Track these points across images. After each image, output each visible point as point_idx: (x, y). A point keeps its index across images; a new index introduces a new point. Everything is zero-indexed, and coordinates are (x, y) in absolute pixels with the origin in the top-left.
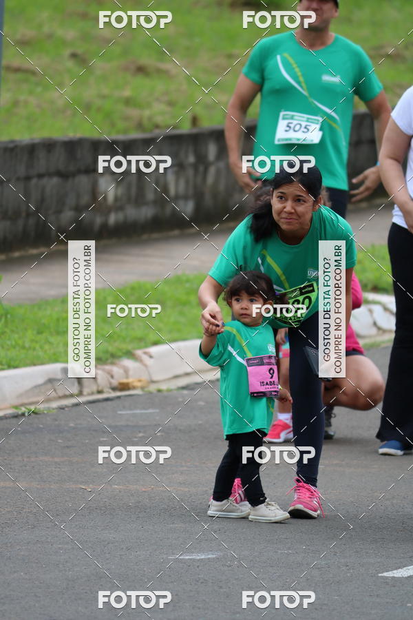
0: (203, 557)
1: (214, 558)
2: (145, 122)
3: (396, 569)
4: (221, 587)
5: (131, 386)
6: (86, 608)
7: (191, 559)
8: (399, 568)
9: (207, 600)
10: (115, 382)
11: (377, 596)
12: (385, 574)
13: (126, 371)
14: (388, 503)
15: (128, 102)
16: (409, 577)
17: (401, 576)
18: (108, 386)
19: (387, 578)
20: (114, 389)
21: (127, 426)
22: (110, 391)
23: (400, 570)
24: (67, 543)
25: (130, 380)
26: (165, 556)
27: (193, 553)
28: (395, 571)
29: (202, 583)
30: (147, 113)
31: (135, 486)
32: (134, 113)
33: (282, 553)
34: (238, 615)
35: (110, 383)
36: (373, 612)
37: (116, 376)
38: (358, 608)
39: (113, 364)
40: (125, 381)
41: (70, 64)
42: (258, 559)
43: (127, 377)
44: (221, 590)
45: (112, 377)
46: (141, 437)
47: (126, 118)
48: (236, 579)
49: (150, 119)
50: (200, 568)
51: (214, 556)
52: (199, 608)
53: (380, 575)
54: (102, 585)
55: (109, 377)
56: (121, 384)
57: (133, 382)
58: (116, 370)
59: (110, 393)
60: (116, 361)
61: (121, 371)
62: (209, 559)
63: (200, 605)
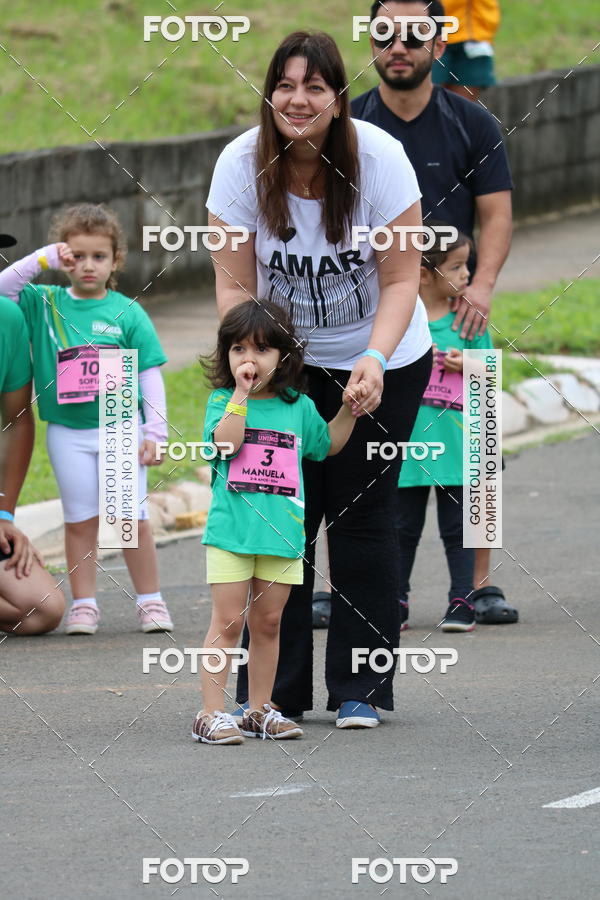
0: (281, 792)
1: (297, 794)
2: (224, 105)
3: (570, 795)
4: (305, 840)
5: (194, 523)
6: (100, 884)
7: (264, 797)
8: (575, 793)
9: (283, 862)
10: (170, 518)
11: (538, 840)
12: (553, 805)
13: (186, 499)
14: (567, 689)
15: (197, 75)
16: (587, 807)
17: (575, 807)
18: (160, 523)
19: (554, 810)
20: (169, 528)
21: (185, 587)
22: (163, 531)
23: (576, 797)
24: (80, 782)
25: (192, 514)
26: (224, 795)
27: (268, 786)
28: (567, 800)
29: (277, 834)
30: (225, 91)
31: (189, 684)
32: (206, 91)
33: (400, 780)
34: (326, 884)
35: (163, 520)
36: (529, 867)
37: (171, 510)
38: (507, 862)
39: (166, 490)
40: (184, 515)
41: (109, 20)
42: (364, 792)
43: (189, 509)
44: (305, 844)
45: (166, 510)
46: (202, 604)
47: (196, 100)
48: (328, 825)
49: (230, 99)
50: (276, 810)
51: (299, 790)
52: (269, 876)
53: (545, 806)
54: (126, 847)
55: (161, 510)
56: (179, 520)
57: (197, 516)
58: (170, 499)
59: (163, 535)
60: (170, 485)
61: (180, 500)
62: (290, 795)
63: (271, 871)
